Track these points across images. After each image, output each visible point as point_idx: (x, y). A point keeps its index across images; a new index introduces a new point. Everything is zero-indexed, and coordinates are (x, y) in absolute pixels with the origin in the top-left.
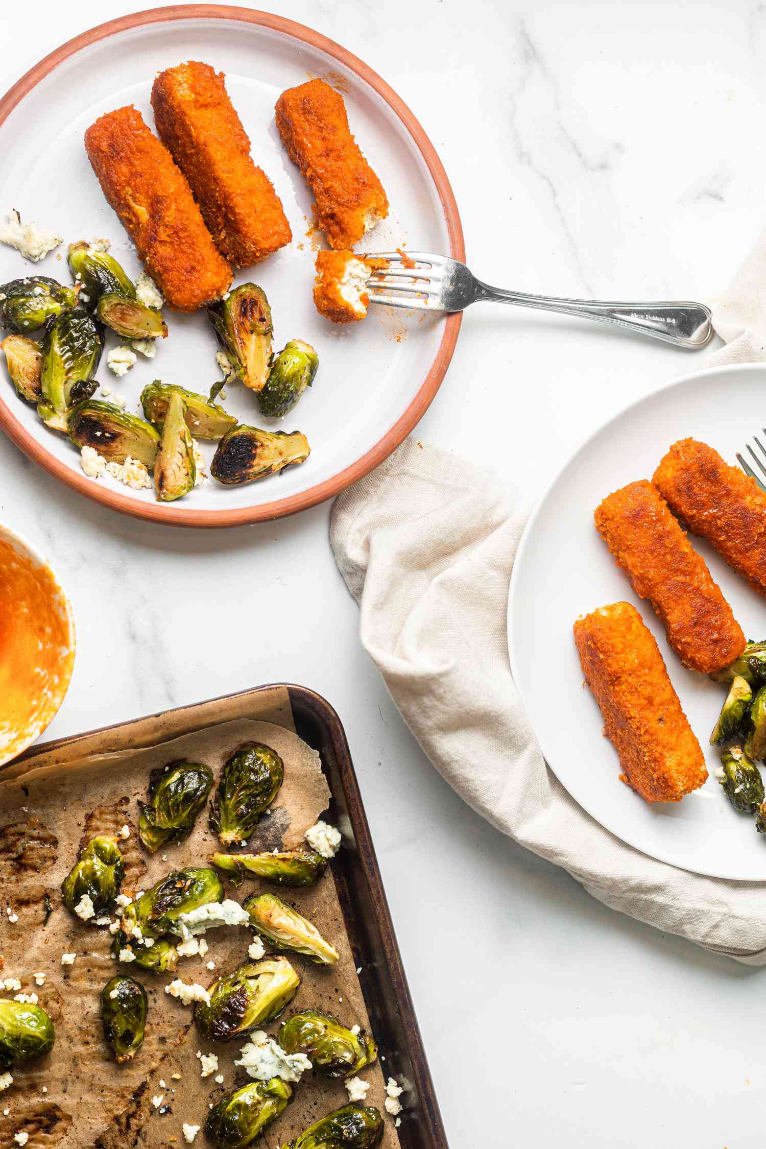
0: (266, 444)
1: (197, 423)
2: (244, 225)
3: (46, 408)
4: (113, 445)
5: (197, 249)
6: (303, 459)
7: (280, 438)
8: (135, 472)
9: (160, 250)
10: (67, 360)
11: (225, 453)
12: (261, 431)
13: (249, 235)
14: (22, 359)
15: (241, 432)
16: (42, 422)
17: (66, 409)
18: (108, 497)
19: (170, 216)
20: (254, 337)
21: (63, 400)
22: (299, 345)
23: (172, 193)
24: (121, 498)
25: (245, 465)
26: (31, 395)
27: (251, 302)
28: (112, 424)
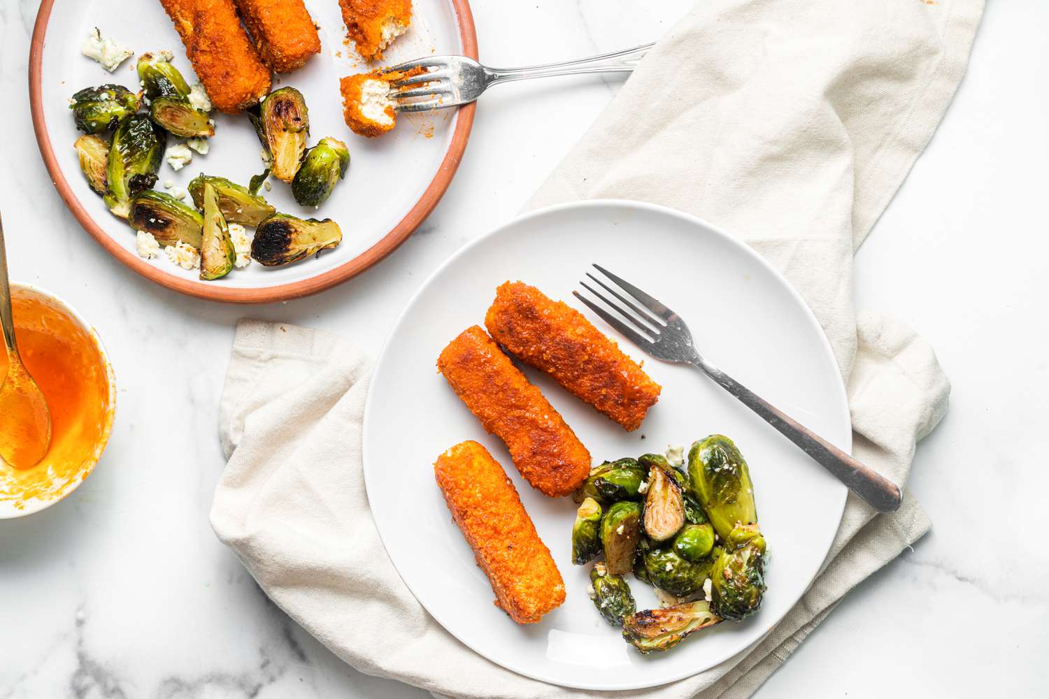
0: (299, 230)
1: (239, 211)
2: (271, 35)
3: (110, 198)
4: (168, 230)
5: (231, 57)
6: (336, 244)
7: (313, 225)
8: (183, 254)
9: (201, 58)
10: (126, 156)
11: (261, 237)
12: (296, 219)
13: (275, 43)
14: (93, 156)
15: (275, 219)
16: (109, 210)
17: (128, 198)
18: (157, 275)
19: (209, 28)
20: (287, 134)
21: (124, 191)
22: (328, 142)
23: (210, 9)
24: (168, 277)
25: (281, 249)
26: (101, 186)
27: (286, 103)
28: (163, 212)
